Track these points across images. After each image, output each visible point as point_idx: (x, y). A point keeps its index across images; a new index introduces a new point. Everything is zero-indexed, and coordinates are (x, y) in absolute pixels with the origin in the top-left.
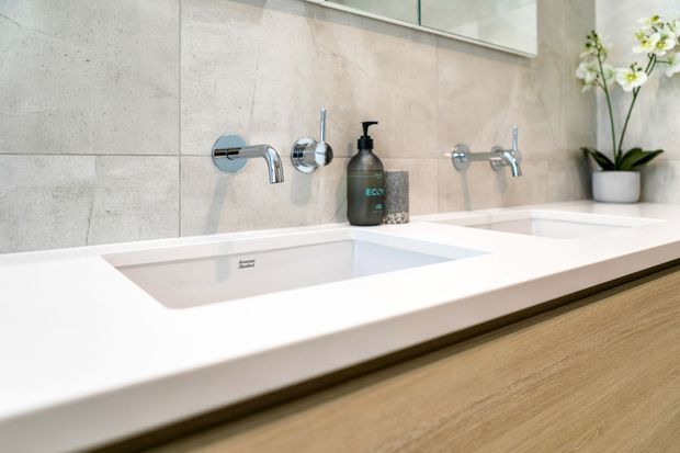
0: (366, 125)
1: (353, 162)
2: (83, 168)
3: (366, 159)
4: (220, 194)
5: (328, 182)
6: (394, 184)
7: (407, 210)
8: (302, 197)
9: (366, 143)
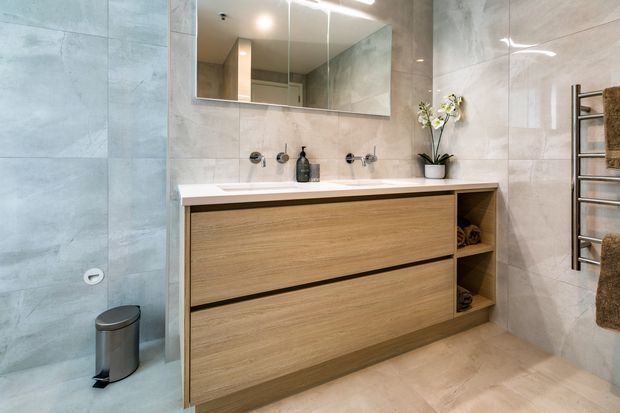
0: (303, 148)
1: (299, 160)
2: (212, 162)
3: (303, 160)
4: (252, 170)
5: (290, 167)
6: (313, 168)
7: (319, 177)
8: (280, 172)
9: (303, 154)
